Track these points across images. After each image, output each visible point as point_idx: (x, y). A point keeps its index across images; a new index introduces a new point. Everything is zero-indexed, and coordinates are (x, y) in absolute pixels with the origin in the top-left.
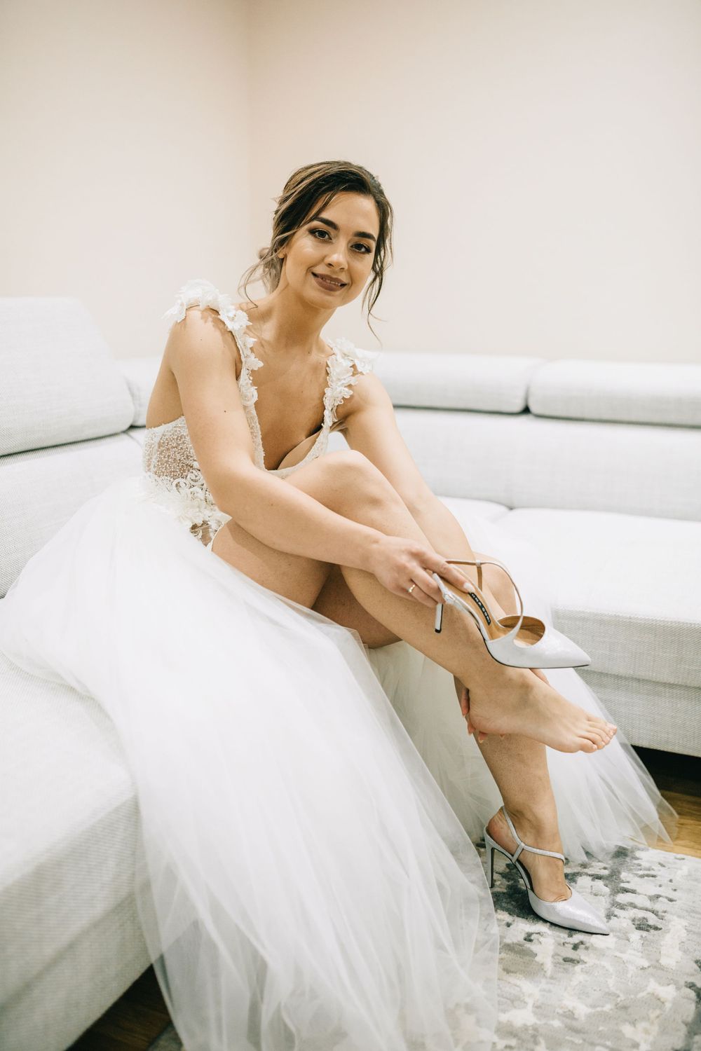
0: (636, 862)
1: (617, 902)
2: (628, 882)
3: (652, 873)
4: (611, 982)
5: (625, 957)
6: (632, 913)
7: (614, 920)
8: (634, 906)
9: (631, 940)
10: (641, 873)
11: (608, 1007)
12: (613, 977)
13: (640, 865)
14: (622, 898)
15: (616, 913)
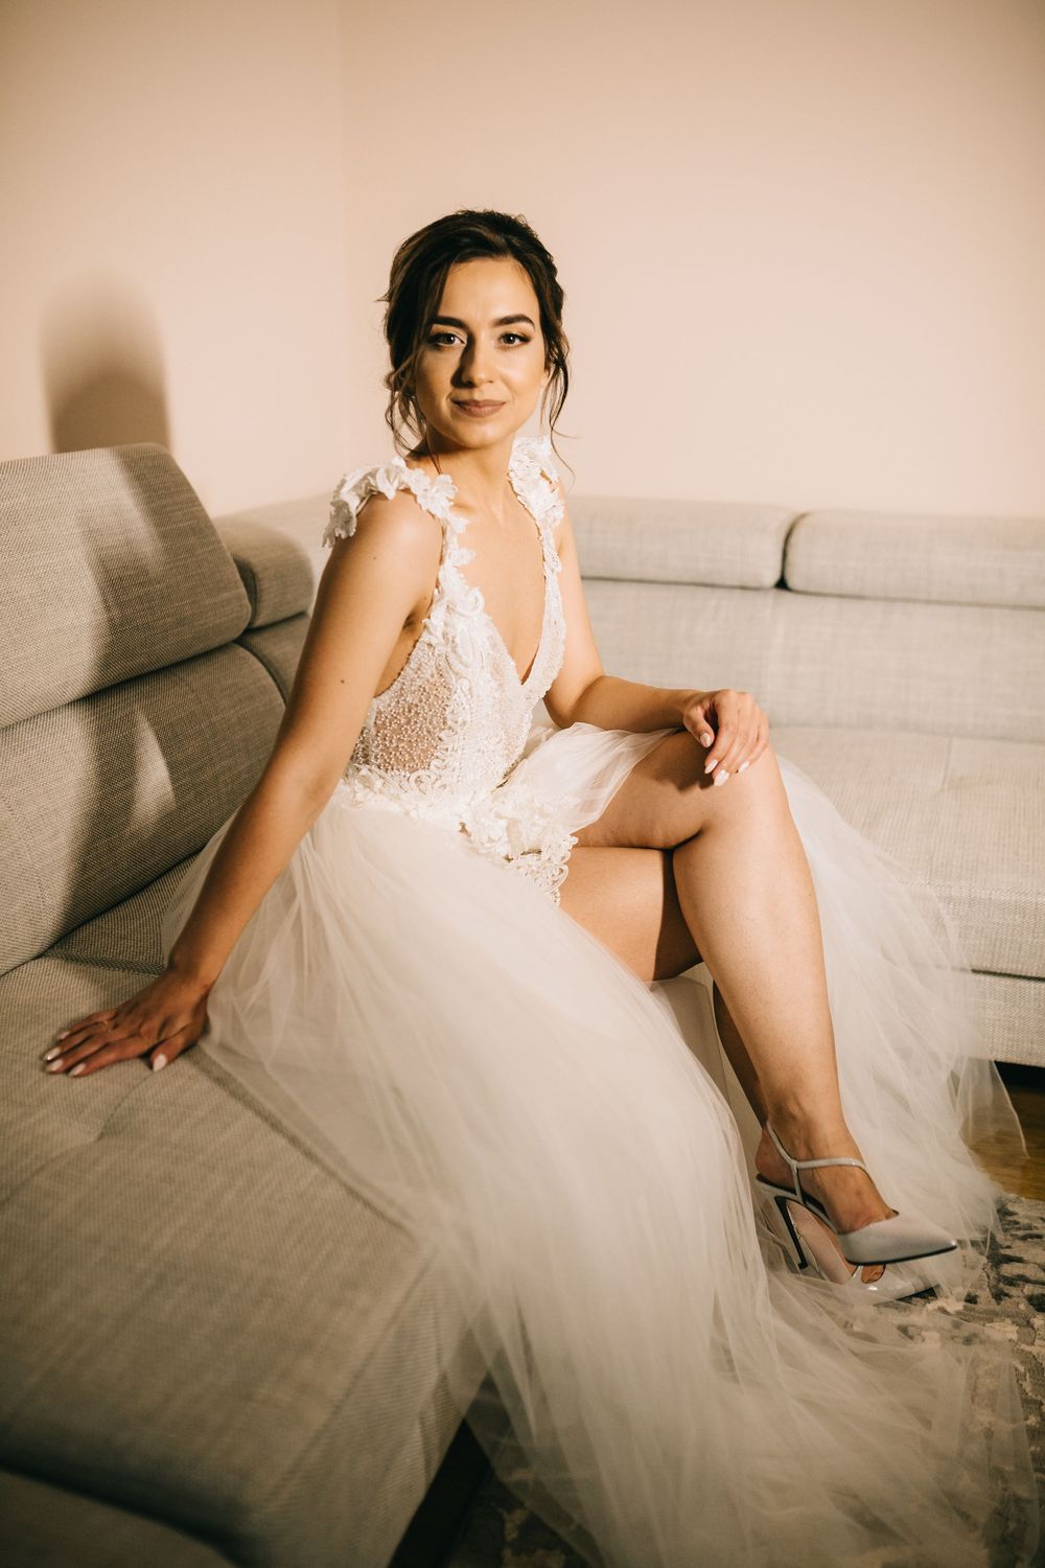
0: (1010, 1218)
1: (1004, 1277)
2: (1009, 1247)
3: (1035, 1232)
4: (1027, 1386)
5: (1034, 1350)
6: (1028, 1289)
7: (1006, 1303)
8: (1027, 1280)
9: (1036, 1327)
10: (1021, 1233)
11: (1033, 1420)
12: (1027, 1377)
13: (1018, 1223)
14: (1009, 1270)
15: (1006, 1291)
